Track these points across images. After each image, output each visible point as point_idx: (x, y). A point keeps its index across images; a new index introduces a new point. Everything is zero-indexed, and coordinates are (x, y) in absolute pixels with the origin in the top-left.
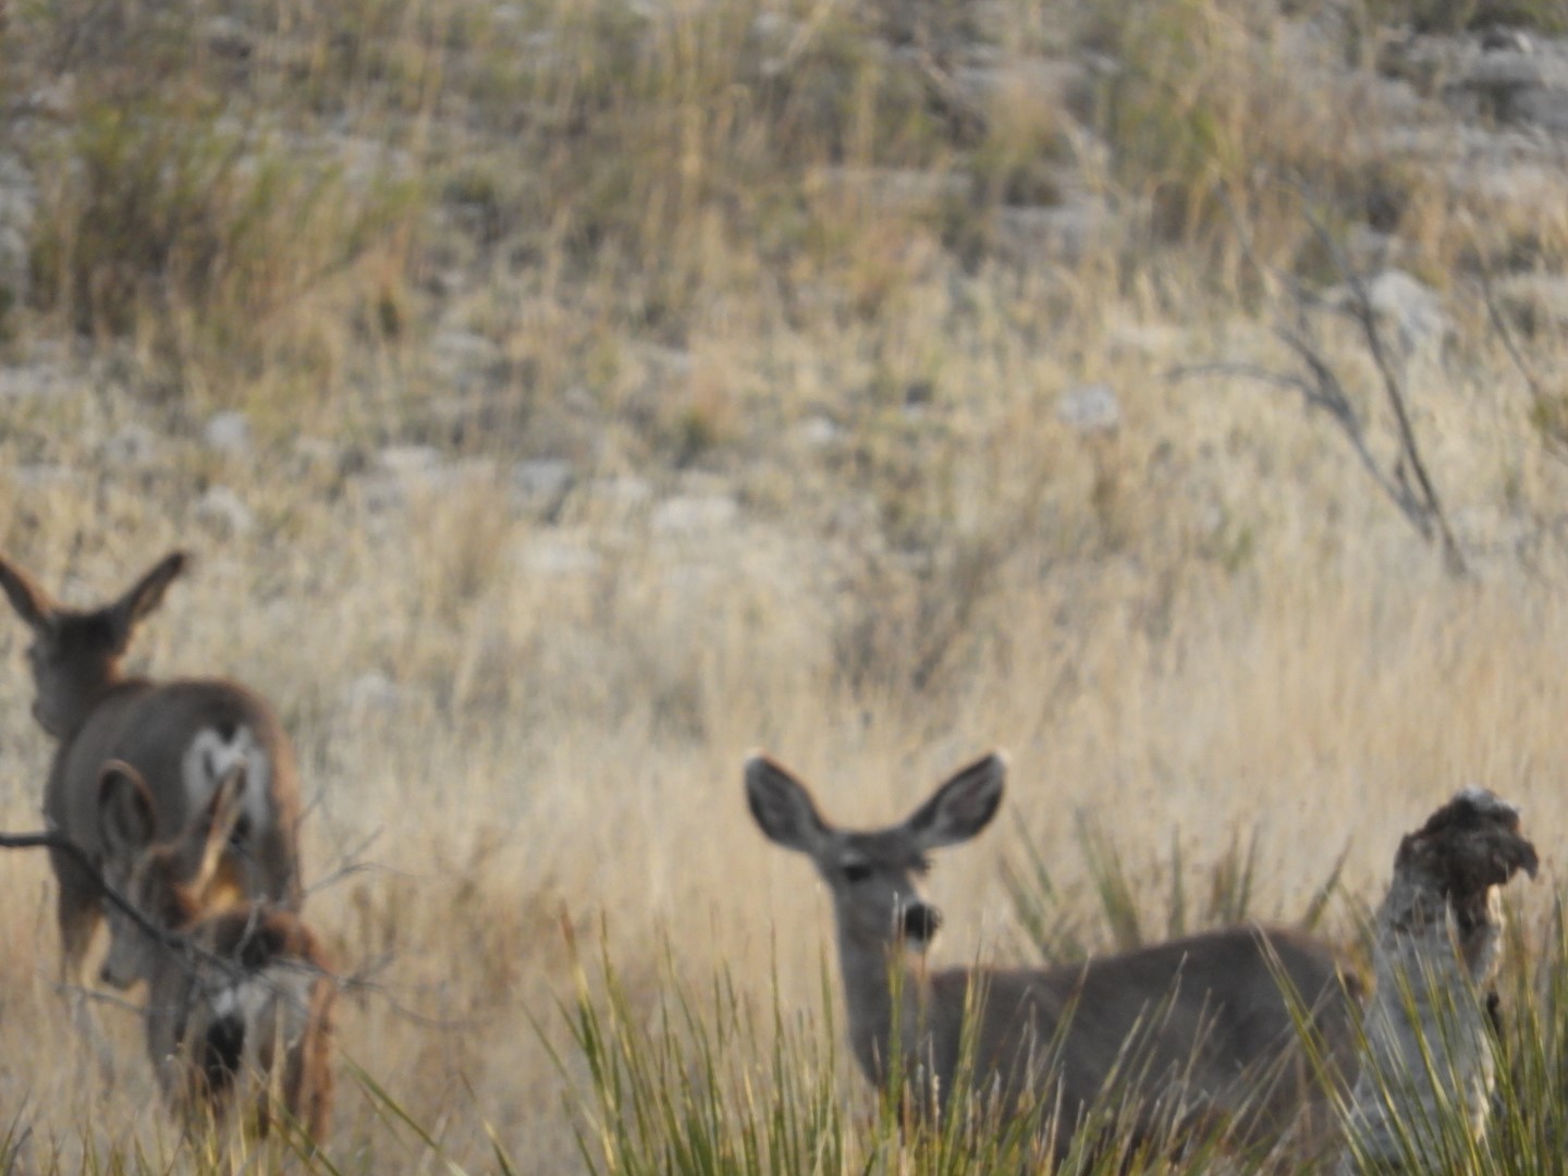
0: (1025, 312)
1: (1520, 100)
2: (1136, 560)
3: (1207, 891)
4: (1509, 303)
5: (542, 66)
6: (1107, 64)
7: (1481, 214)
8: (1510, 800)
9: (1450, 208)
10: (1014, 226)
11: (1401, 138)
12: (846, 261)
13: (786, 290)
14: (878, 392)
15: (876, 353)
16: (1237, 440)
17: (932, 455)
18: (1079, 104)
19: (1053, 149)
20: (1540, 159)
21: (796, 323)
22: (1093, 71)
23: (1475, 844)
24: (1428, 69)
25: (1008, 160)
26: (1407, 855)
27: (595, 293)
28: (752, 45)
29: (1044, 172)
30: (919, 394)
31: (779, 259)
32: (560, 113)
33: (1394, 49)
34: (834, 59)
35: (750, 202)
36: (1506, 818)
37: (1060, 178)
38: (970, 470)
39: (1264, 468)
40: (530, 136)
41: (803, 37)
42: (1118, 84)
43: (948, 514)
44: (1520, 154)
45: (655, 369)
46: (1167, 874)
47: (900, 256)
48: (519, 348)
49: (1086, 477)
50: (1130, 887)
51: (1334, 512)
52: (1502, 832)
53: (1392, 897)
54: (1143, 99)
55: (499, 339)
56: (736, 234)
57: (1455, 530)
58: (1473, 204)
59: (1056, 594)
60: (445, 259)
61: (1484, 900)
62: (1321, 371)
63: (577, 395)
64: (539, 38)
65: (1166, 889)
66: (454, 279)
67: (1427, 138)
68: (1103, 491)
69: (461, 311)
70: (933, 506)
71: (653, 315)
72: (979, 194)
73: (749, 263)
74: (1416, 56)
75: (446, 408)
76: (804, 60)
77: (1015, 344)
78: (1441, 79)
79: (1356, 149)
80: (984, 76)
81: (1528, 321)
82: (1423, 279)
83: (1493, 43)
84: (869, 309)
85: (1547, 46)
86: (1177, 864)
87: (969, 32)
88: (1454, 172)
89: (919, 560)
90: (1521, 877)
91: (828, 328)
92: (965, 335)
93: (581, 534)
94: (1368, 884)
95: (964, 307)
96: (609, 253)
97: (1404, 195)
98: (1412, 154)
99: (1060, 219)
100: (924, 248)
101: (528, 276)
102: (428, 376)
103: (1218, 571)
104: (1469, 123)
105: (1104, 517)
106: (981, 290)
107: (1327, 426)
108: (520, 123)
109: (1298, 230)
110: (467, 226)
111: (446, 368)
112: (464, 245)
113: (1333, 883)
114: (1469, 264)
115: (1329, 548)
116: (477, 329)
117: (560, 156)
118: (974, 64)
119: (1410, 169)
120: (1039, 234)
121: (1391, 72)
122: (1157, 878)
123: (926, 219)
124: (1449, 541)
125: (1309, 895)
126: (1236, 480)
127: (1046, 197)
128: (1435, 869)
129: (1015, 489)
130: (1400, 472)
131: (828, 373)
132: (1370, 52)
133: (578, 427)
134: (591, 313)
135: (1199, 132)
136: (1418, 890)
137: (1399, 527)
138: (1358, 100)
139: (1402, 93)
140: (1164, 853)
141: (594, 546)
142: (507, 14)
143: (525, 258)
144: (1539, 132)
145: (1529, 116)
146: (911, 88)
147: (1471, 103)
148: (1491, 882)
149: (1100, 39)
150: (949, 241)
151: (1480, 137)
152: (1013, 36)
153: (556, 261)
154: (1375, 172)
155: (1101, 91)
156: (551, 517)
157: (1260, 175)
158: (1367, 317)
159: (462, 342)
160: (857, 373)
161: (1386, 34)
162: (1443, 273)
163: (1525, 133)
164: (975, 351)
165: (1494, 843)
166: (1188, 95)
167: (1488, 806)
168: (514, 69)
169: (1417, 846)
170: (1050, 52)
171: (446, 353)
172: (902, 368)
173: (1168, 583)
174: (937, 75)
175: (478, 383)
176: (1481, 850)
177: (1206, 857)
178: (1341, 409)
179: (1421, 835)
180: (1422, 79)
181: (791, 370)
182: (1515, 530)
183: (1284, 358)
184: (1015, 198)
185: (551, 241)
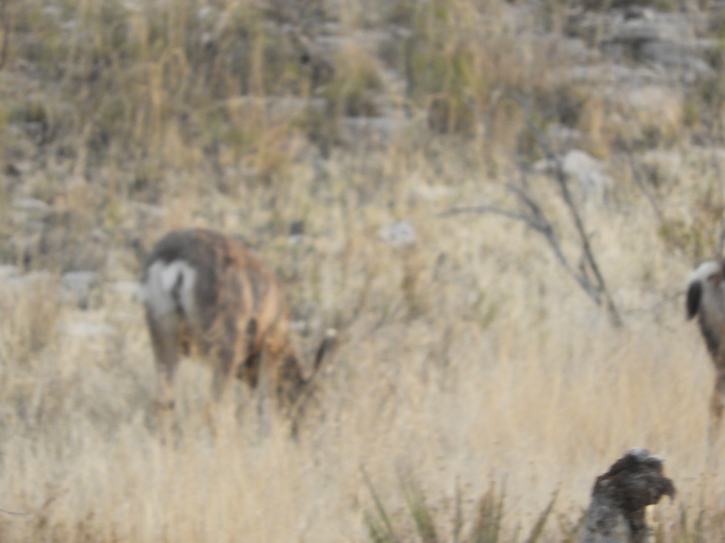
0: (358, 179)
1: (648, 48)
2: (430, 322)
3: (476, 515)
4: (645, 166)
5: (73, 41)
6: (404, 32)
7: (626, 117)
8: (657, 455)
9: (607, 112)
10: (353, 129)
11: (578, 72)
12: (254, 151)
13: (218, 169)
14: (273, 228)
15: (272, 204)
16: (486, 251)
17: (306, 264)
18: (387, 55)
19: (373, 83)
20: (659, 83)
21: (224, 189)
22: (397, 37)
23: (638, 481)
24: (592, 31)
25: (346, 89)
26: (598, 489)
27: (107, 172)
28: (192, 24)
29: (367, 95)
30: (297, 228)
31: (211, 150)
32: (83, 68)
33: (573, 20)
34: (242, 33)
35: (196, 117)
36: (655, 465)
37: (378, 100)
38: (328, 272)
39: (503, 268)
40: (66, 81)
41: (225, 20)
42: (411, 44)
43: (317, 298)
44: (647, 81)
45: (143, 216)
46: (453, 504)
47: (284, 148)
48: (60, 206)
49: (398, 275)
50: (431, 513)
51: (542, 291)
52: (653, 474)
53: (588, 514)
54: (426, 52)
55: (50, 202)
56: (188, 138)
57: (616, 300)
58: (620, 109)
59: (382, 344)
60: (19, 154)
61: (642, 515)
62: (536, 209)
63: (98, 232)
64: (71, 24)
65: (452, 512)
66: (23, 166)
67: (593, 72)
68: (408, 282)
69: (28, 185)
70: (308, 294)
71: (139, 185)
72: (331, 109)
73: (197, 153)
74: (585, 24)
75: (22, 243)
76: (226, 33)
77: (352, 198)
78: (600, 37)
79: (551, 79)
80: (331, 40)
81: (654, 177)
82: (593, 154)
83: (630, 16)
84: (266, 179)
85: (663, 17)
86: (459, 500)
87: (321, 15)
88: (609, 91)
89: (301, 325)
90: (665, 499)
91: (242, 190)
92: (324, 193)
93: (102, 313)
94: (571, 509)
95: (323, 177)
96: (114, 149)
97: (580, 105)
98: (583, 81)
99: (377, 123)
100: (298, 143)
101: (66, 164)
102: (11, 223)
103: (475, 328)
104: (617, 62)
105: (409, 297)
106: (332, 166)
107: (538, 241)
108: (60, 74)
109: (518, 126)
110: (31, 134)
111: (20, 217)
112: (28, 146)
113: (549, 509)
114: (619, 145)
115: (542, 314)
116: (37, 195)
117: (84, 93)
118: (325, 33)
119: (583, 91)
120: (366, 132)
121: (572, 34)
122: (446, 507)
123: (302, 125)
124: (612, 308)
125: (535, 517)
126: (485, 274)
127: (371, 111)
128: (615, 496)
129: (356, 282)
130: (582, 267)
131: (244, 216)
132: (558, 21)
133: (99, 252)
134: (105, 184)
135: (458, 70)
136: (605, 508)
137: (580, 300)
138: (552, 50)
139: (577, 46)
140: (451, 492)
141: (108, 321)
142: (53, 10)
143: (64, 153)
144: (659, 67)
145: (652, 57)
146: (287, 48)
147: (619, 49)
148: (648, 503)
149: (400, 18)
150: (313, 137)
151: (623, 70)
152: (347, 17)
153: (83, 153)
154: (563, 92)
155: (401, 48)
156: (83, 306)
157: (496, 94)
158: (561, 177)
159: (28, 203)
160: (261, 217)
161: (569, 11)
162: (604, 150)
163: (650, 68)
164: (329, 202)
165: (650, 480)
166: (450, 48)
167: (645, 458)
168: (56, 42)
169: (605, 482)
170: (367, 26)
171: (20, 209)
172: (288, 214)
173: (448, 335)
174: (304, 40)
175: (40, 226)
176: (642, 484)
177: (476, 494)
178: (548, 231)
179: (606, 476)
180: (589, 36)
181: (221, 215)
182: (650, 299)
183: (512, 202)
184: (352, 112)
185: (79, 142)
